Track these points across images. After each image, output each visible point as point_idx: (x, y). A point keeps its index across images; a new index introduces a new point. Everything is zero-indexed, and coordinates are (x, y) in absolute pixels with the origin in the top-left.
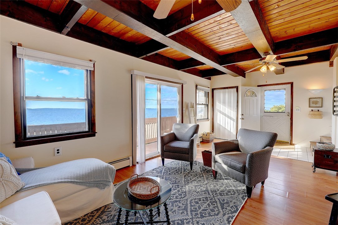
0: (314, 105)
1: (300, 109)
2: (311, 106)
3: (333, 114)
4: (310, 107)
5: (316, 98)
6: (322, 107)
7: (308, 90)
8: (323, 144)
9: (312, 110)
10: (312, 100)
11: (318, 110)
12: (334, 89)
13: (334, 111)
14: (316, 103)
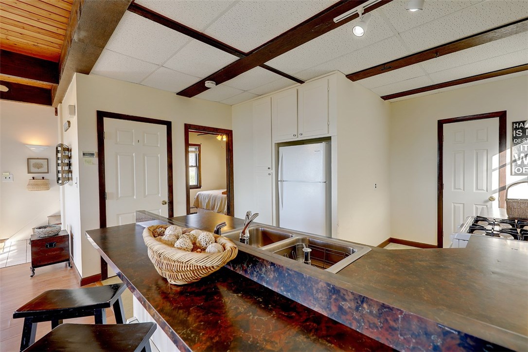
0: (36, 170)
1: (11, 176)
2: (32, 171)
3: (58, 183)
4: (29, 172)
5: (38, 159)
6: (48, 173)
7: (24, 145)
8: (43, 229)
9: (33, 178)
10: (32, 162)
11: (43, 178)
12: (57, 148)
13: (59, 179)
14: (39, 166)
